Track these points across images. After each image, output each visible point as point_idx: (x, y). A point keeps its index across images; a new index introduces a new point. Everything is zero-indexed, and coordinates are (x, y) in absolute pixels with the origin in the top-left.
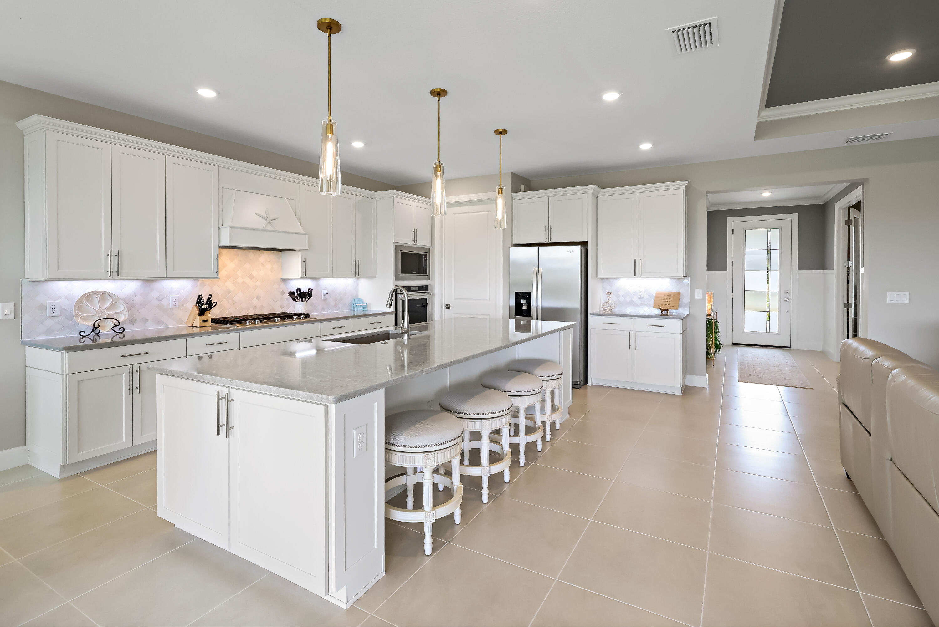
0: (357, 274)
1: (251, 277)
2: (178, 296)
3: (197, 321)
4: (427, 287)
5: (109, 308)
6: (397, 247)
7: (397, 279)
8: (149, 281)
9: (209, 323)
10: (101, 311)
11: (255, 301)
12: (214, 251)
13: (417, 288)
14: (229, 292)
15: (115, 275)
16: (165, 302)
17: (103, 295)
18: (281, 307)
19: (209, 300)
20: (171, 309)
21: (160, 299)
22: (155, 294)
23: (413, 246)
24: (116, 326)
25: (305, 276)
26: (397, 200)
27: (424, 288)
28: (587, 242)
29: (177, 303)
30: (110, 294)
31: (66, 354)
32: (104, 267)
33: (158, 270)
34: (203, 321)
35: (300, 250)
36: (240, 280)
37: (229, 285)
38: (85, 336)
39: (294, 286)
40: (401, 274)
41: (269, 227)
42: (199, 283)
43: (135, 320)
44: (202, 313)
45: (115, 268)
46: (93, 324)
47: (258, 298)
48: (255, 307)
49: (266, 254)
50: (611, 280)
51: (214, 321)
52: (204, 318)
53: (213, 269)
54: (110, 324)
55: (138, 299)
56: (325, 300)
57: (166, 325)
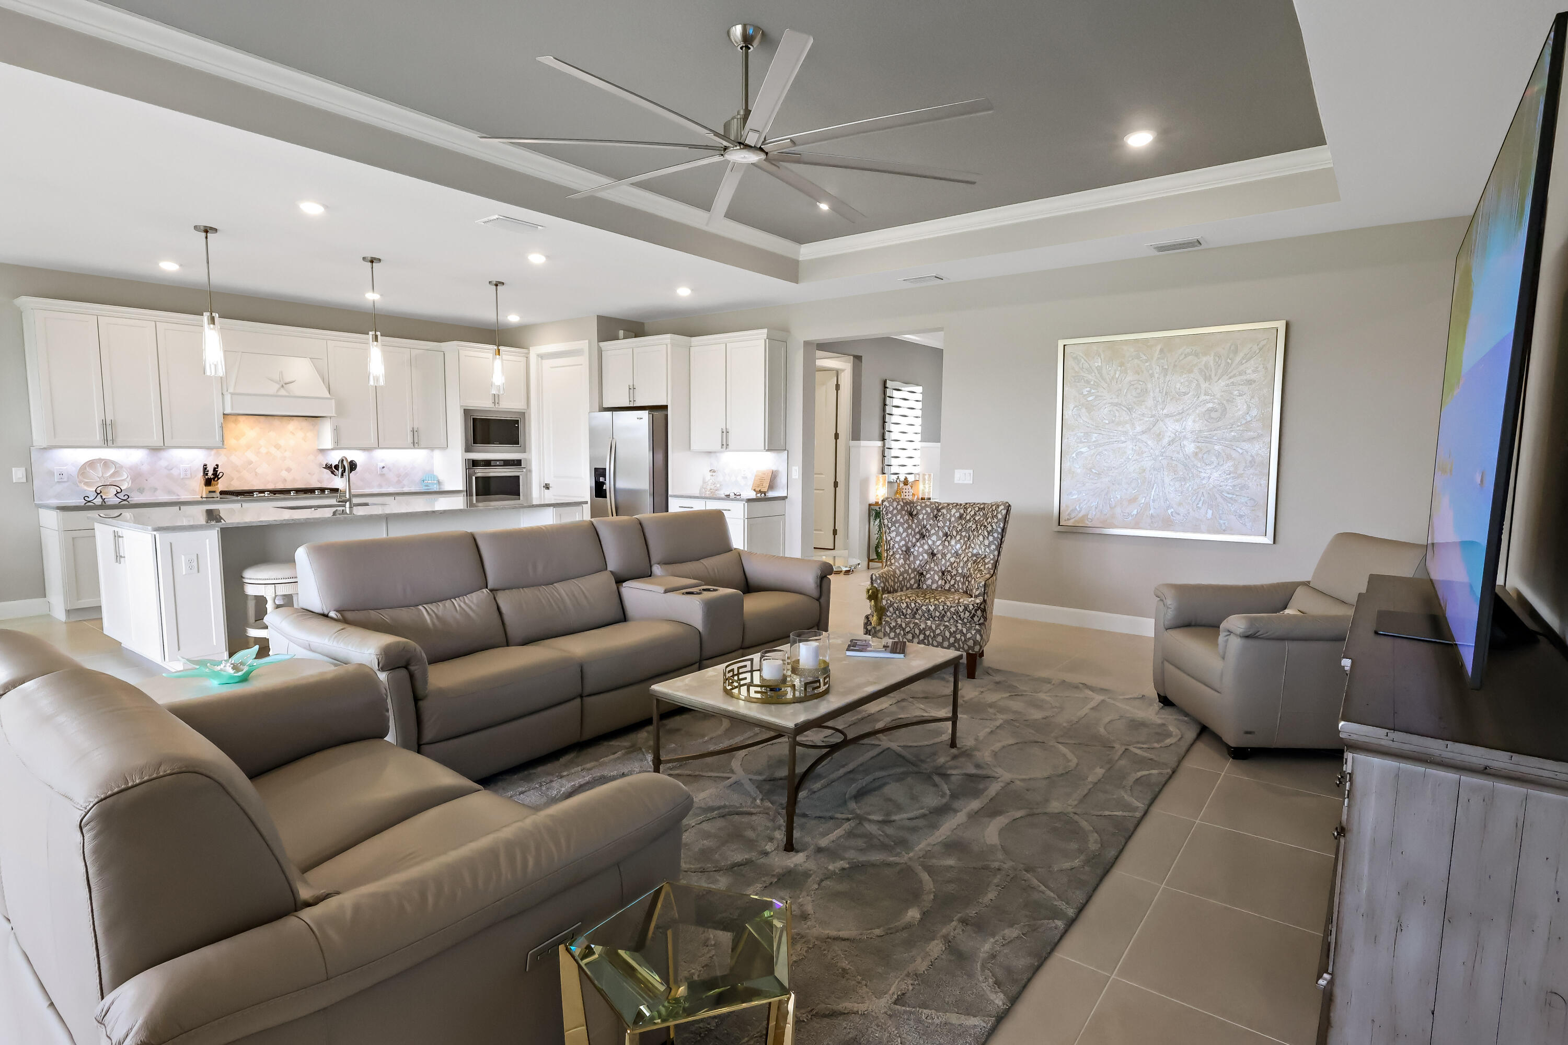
0: (415, 444)
1: (278, 447)
2: (189, 465)
3: (204, 491)
4: (520, 461)
5: (112, 475)
6: (467, 412)
7: (468, 449)
8: (155, 450)
9: (218, 494)
10: (103, 478)
11: (284, 474)
12: (218, 419)
13: (502, 463)
14: (251, 463)
15: (110, 443)
16: (175, 472)
17: (106, 463)
18: (319, 481)
19: (215, 470)
20: (182, 479)
21: (169, 468)
22: (163, 463)
23: (494, 409)
24: (118, 493)
25: (337, 446)
26: (462, 353)
27: (518, 463)
28: (666, 407)
29: (189, 473)
30: (113, 462)
31: (60, 513)
32: (98, 437)
33: (155, 438)
34: (210, 492)
35: (330, 417)
36: (263, 450)
37: (250, 455)
38: (89, 501)
39: (334, 458)
40: (473, 445)
41: (283, 392)
42: (213, 452)
43: (144, 489)
44: (208, 482)
45: (110, 438)
46: (95, 490)
47: (289, 470)
48: (285, 480)
49: (296, 421)
50: (718, 454)
51: (222, 493)
52: (211, 488)
53: (218, 438)
54: (113, 490)
55: (145, 468)
56: (382, 475)
57: (178, 496)
